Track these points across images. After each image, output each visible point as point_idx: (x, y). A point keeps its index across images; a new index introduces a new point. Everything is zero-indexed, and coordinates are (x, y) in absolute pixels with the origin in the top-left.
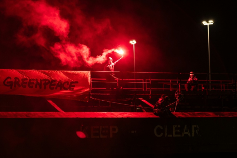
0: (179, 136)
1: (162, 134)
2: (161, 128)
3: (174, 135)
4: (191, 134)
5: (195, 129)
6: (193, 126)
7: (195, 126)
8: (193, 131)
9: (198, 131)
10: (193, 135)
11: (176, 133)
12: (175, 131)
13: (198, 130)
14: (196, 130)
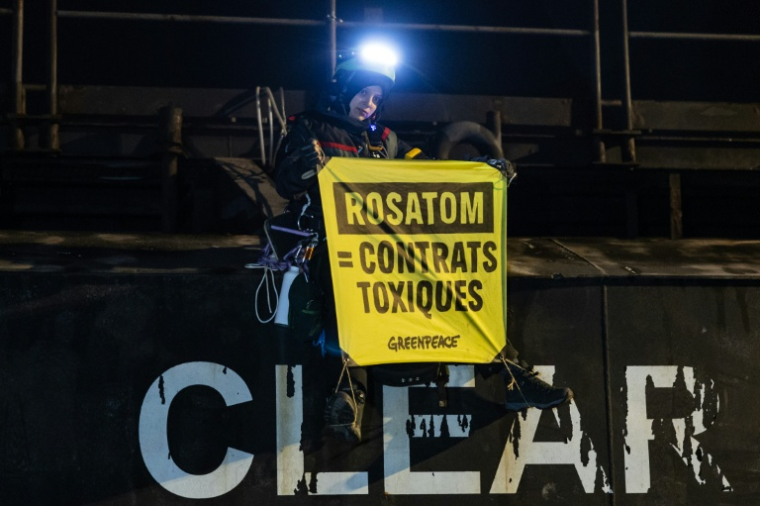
0: (467, 482)
1: (235, 469)
2: (234, 390)
3: (401, 480)
4: (612, 464)
5: (663, 405)
6: (636, 377)
7: (664, 376)
8: (639, 428)
9: (699, 428)
10: (638, 478)
11: (427, 454)
12: (410, 427)
13: (698, 417)
14: (679, 425)
